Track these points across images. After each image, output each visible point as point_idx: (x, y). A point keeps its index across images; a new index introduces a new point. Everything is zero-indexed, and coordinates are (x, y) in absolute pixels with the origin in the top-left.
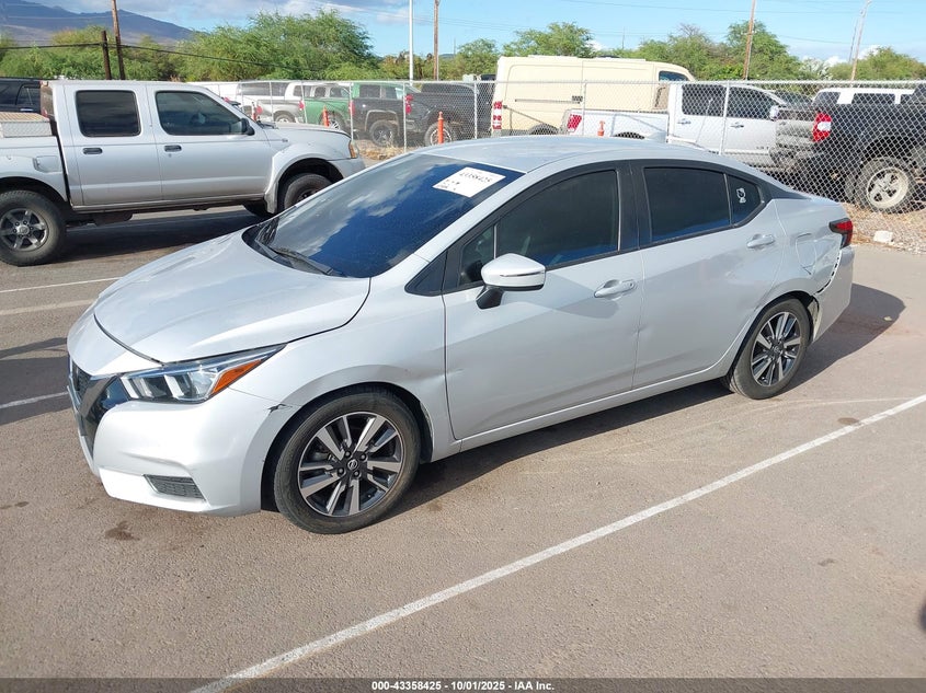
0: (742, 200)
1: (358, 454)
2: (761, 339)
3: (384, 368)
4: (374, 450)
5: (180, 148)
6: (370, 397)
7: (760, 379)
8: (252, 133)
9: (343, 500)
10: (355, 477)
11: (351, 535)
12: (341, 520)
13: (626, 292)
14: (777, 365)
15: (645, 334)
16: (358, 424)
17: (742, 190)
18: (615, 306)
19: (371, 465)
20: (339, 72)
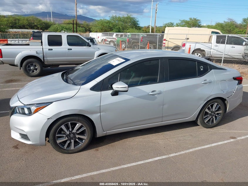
0: (202, 69)
1: (74, 133)
2: (207, 110)
3: (80, 110)
4: (78, 132)
5: (71, 49)
6: (77, 118)
7: (207, 122)
8: (90, 46)
9: (69, 145)
10: (73, 139)
11: (71, 155)
12: (69, 150)
13: (158, 94)
14: (213, 119)
15: (165, 106)
16: (74, 125)
17: (202, 67)
18: (156, 98)
19: (77, 136)
20: (129, 31)
